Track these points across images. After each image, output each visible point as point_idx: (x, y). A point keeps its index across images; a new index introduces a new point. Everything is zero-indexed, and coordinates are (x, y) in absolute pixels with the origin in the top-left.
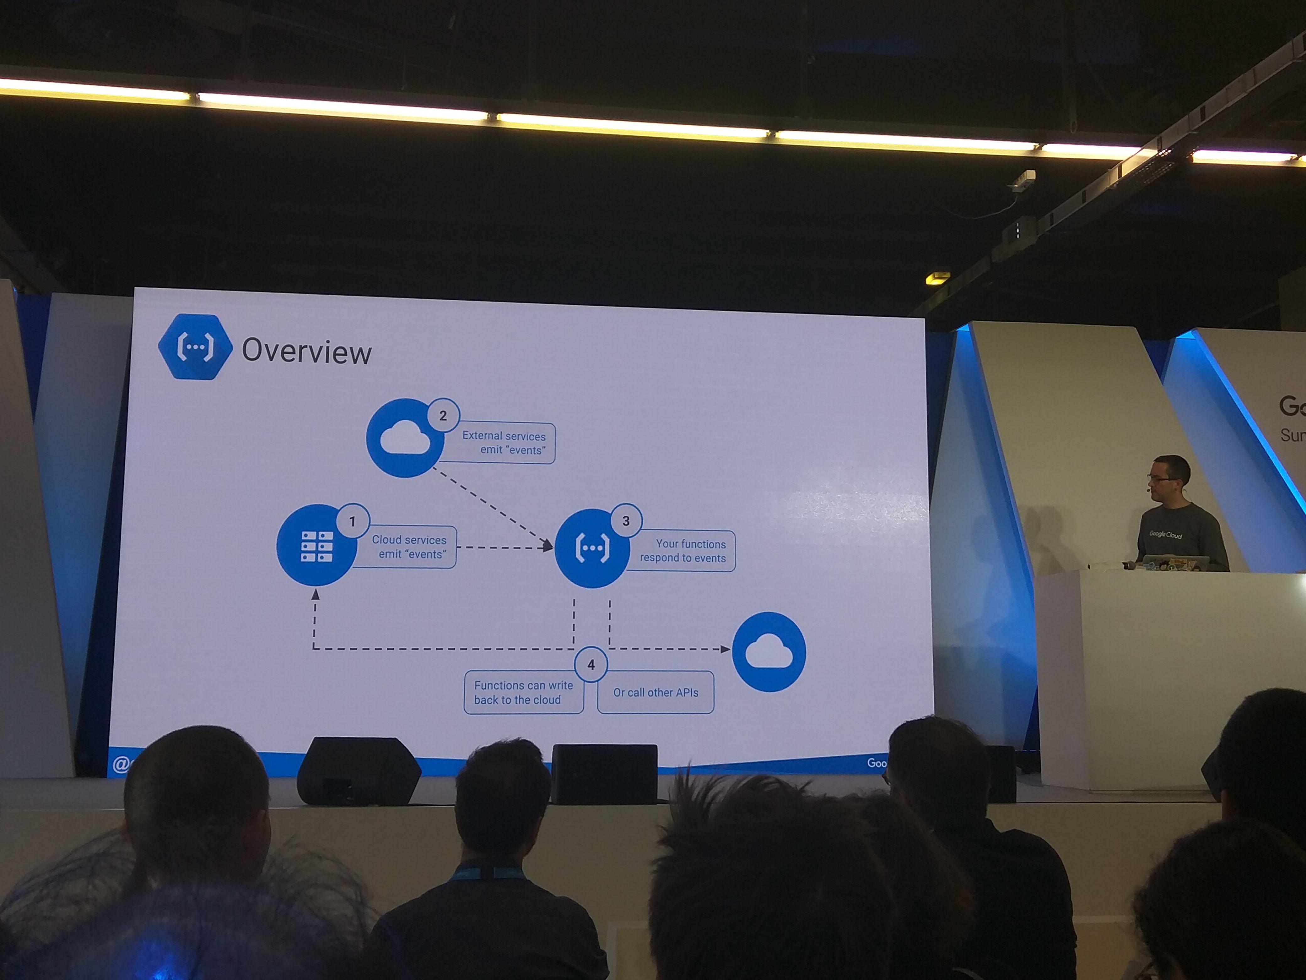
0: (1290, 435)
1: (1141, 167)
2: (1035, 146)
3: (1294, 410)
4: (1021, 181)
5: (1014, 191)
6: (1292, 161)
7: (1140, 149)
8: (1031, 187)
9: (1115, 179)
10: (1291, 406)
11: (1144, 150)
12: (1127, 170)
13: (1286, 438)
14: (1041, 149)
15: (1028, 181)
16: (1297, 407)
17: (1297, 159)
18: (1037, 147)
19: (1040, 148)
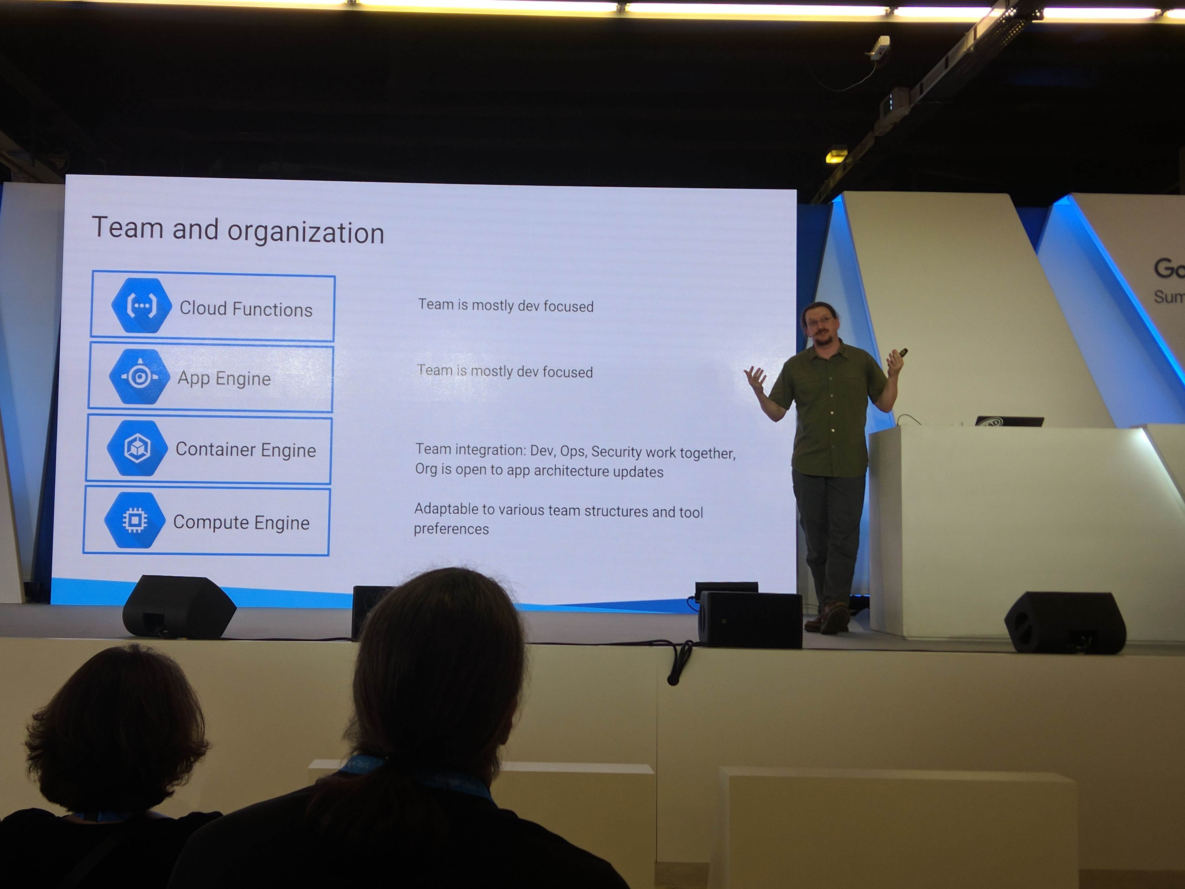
0: (1164, 296)
1: (994, 28)
2: (887, 10)
3: (1168, 272)
4: (877, 47)
5: (872, 59)
6: (1156, 17)
7: (990, 9)
8: (888, 54)
9: (970, 42)
10: (1167, 269)
11: (995, 10)
12: (981, 31)
13: (1159, 300)
15: (882, 48)
16: (1172, 269)
17: (1162, 15)
18: (888, 12)
19: (892, 12)
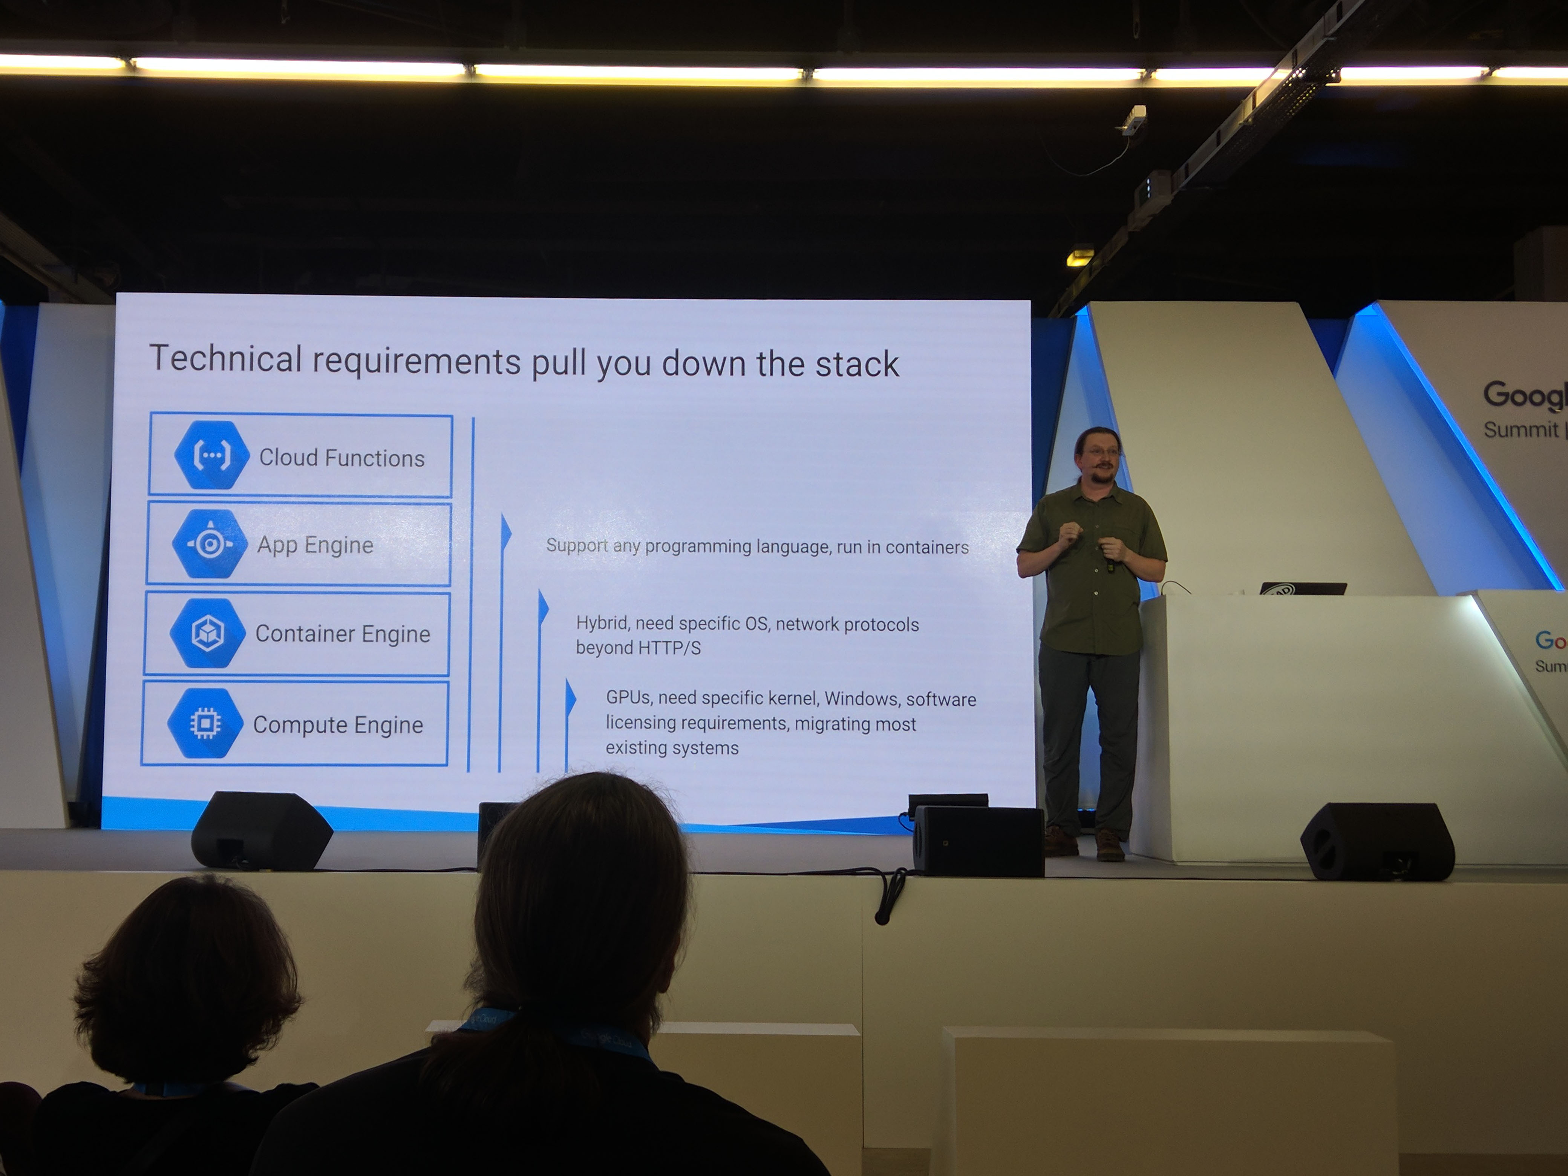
0: (1496, 429)
1: (1278, 95)
2: (1142, 73)
3: (1502, 399)
4: (1130, 120)
5: (1124, 134)
6: (1484, 77)
7: (1272, 70)
8: (1142, 127)
9: (1249, 111)
10: (1499, 394)
11: (1279, 70)
12: (1261, 98)
13: (1491, 433)
14: (1151, 77)
15: (1137, 121)
16: (1506, 395)
17: (1490, 74)
18: (1144, 75)
19: (1149, 76)
